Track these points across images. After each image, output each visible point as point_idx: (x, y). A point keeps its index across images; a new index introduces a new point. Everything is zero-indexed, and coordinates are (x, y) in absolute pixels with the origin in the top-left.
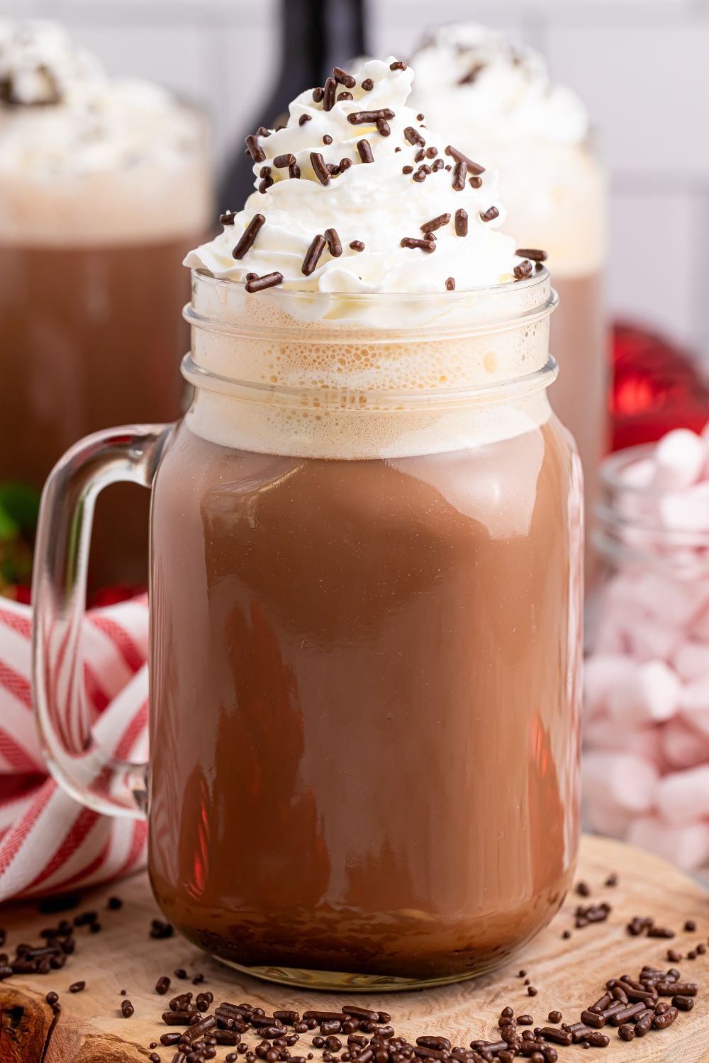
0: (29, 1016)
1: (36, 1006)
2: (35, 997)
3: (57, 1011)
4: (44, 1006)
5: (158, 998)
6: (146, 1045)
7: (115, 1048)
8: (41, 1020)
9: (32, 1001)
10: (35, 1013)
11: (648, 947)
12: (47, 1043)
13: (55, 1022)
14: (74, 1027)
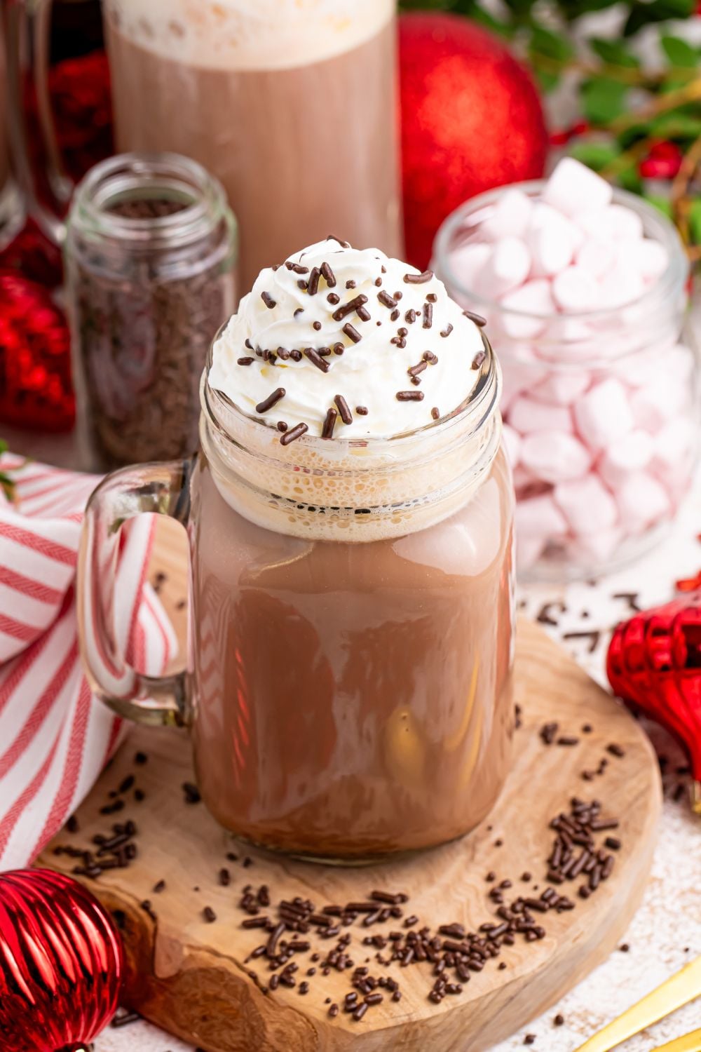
0: (131, 921)
1: (135, 912)
2: (131, 901)
3: (153, 917)
4: (142, 913)
5: (224, 890)
6: (241, 959)
7: (217, 963)
8: (143, 928)
9: (130, 907)
10: (136, 920)
11: (564, 758)
12: (154, 949)
13: (156, 929)
14: (174, 936)
